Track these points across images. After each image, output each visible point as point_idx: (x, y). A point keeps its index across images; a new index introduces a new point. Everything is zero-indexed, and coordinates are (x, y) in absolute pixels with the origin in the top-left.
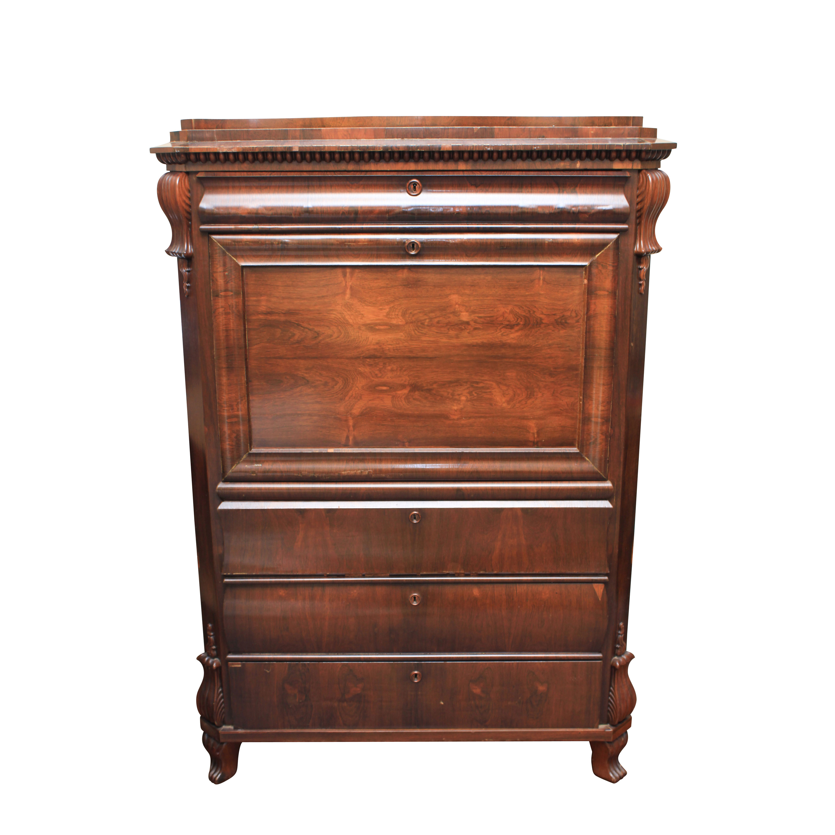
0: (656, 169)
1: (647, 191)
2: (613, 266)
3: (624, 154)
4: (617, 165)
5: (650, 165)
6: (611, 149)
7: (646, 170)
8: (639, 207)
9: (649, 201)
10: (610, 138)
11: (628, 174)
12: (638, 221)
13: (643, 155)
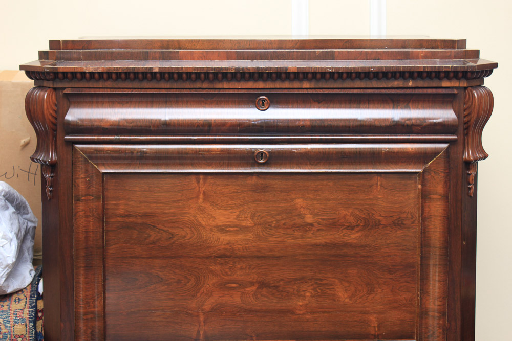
0: (480, 85)
1: (473, 106)
2: (445, 173)
3: (451, 75)
4: (445, 84)
5: (475, 83)
6: (440, 70)
7: (471, 87)
8: (466, 119)
9: (475, 116)
10: (438, 60)
11: (455, 92)
12: (466, 131)
13: (469, 74)
